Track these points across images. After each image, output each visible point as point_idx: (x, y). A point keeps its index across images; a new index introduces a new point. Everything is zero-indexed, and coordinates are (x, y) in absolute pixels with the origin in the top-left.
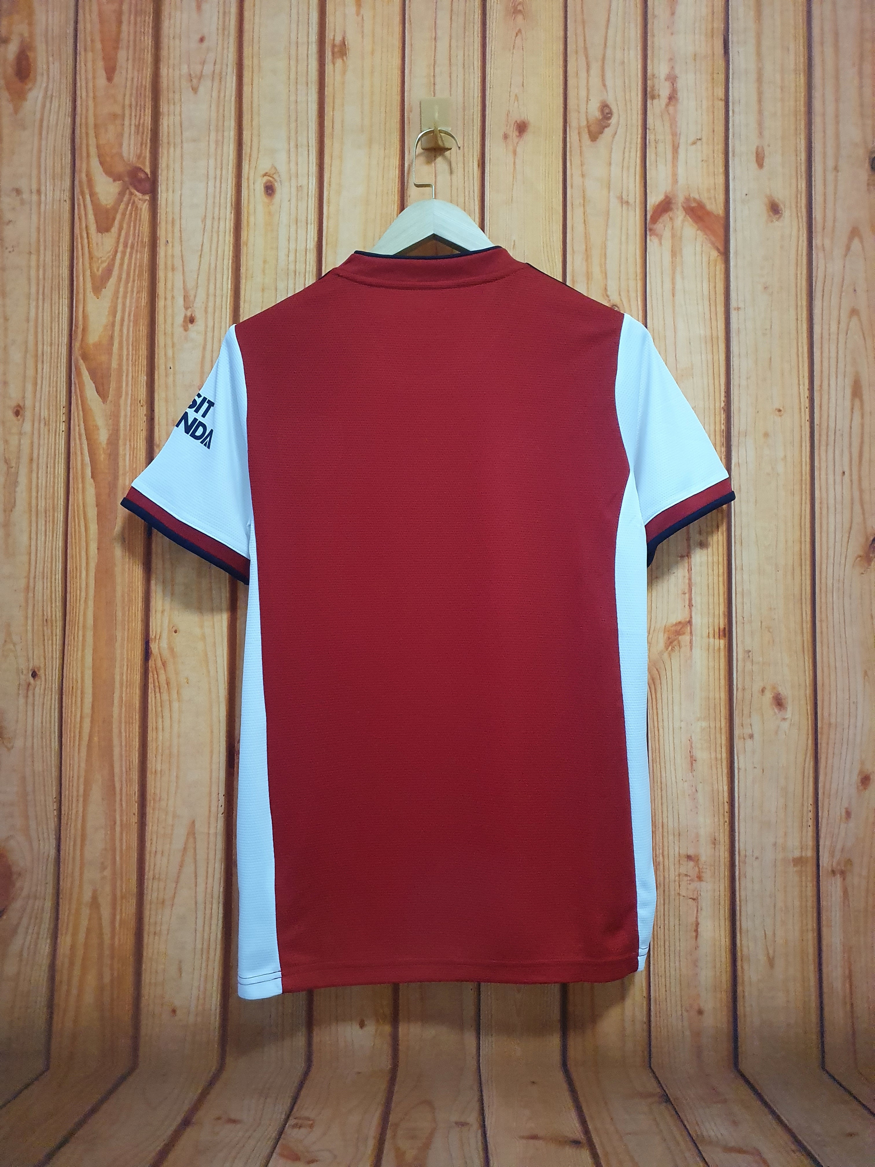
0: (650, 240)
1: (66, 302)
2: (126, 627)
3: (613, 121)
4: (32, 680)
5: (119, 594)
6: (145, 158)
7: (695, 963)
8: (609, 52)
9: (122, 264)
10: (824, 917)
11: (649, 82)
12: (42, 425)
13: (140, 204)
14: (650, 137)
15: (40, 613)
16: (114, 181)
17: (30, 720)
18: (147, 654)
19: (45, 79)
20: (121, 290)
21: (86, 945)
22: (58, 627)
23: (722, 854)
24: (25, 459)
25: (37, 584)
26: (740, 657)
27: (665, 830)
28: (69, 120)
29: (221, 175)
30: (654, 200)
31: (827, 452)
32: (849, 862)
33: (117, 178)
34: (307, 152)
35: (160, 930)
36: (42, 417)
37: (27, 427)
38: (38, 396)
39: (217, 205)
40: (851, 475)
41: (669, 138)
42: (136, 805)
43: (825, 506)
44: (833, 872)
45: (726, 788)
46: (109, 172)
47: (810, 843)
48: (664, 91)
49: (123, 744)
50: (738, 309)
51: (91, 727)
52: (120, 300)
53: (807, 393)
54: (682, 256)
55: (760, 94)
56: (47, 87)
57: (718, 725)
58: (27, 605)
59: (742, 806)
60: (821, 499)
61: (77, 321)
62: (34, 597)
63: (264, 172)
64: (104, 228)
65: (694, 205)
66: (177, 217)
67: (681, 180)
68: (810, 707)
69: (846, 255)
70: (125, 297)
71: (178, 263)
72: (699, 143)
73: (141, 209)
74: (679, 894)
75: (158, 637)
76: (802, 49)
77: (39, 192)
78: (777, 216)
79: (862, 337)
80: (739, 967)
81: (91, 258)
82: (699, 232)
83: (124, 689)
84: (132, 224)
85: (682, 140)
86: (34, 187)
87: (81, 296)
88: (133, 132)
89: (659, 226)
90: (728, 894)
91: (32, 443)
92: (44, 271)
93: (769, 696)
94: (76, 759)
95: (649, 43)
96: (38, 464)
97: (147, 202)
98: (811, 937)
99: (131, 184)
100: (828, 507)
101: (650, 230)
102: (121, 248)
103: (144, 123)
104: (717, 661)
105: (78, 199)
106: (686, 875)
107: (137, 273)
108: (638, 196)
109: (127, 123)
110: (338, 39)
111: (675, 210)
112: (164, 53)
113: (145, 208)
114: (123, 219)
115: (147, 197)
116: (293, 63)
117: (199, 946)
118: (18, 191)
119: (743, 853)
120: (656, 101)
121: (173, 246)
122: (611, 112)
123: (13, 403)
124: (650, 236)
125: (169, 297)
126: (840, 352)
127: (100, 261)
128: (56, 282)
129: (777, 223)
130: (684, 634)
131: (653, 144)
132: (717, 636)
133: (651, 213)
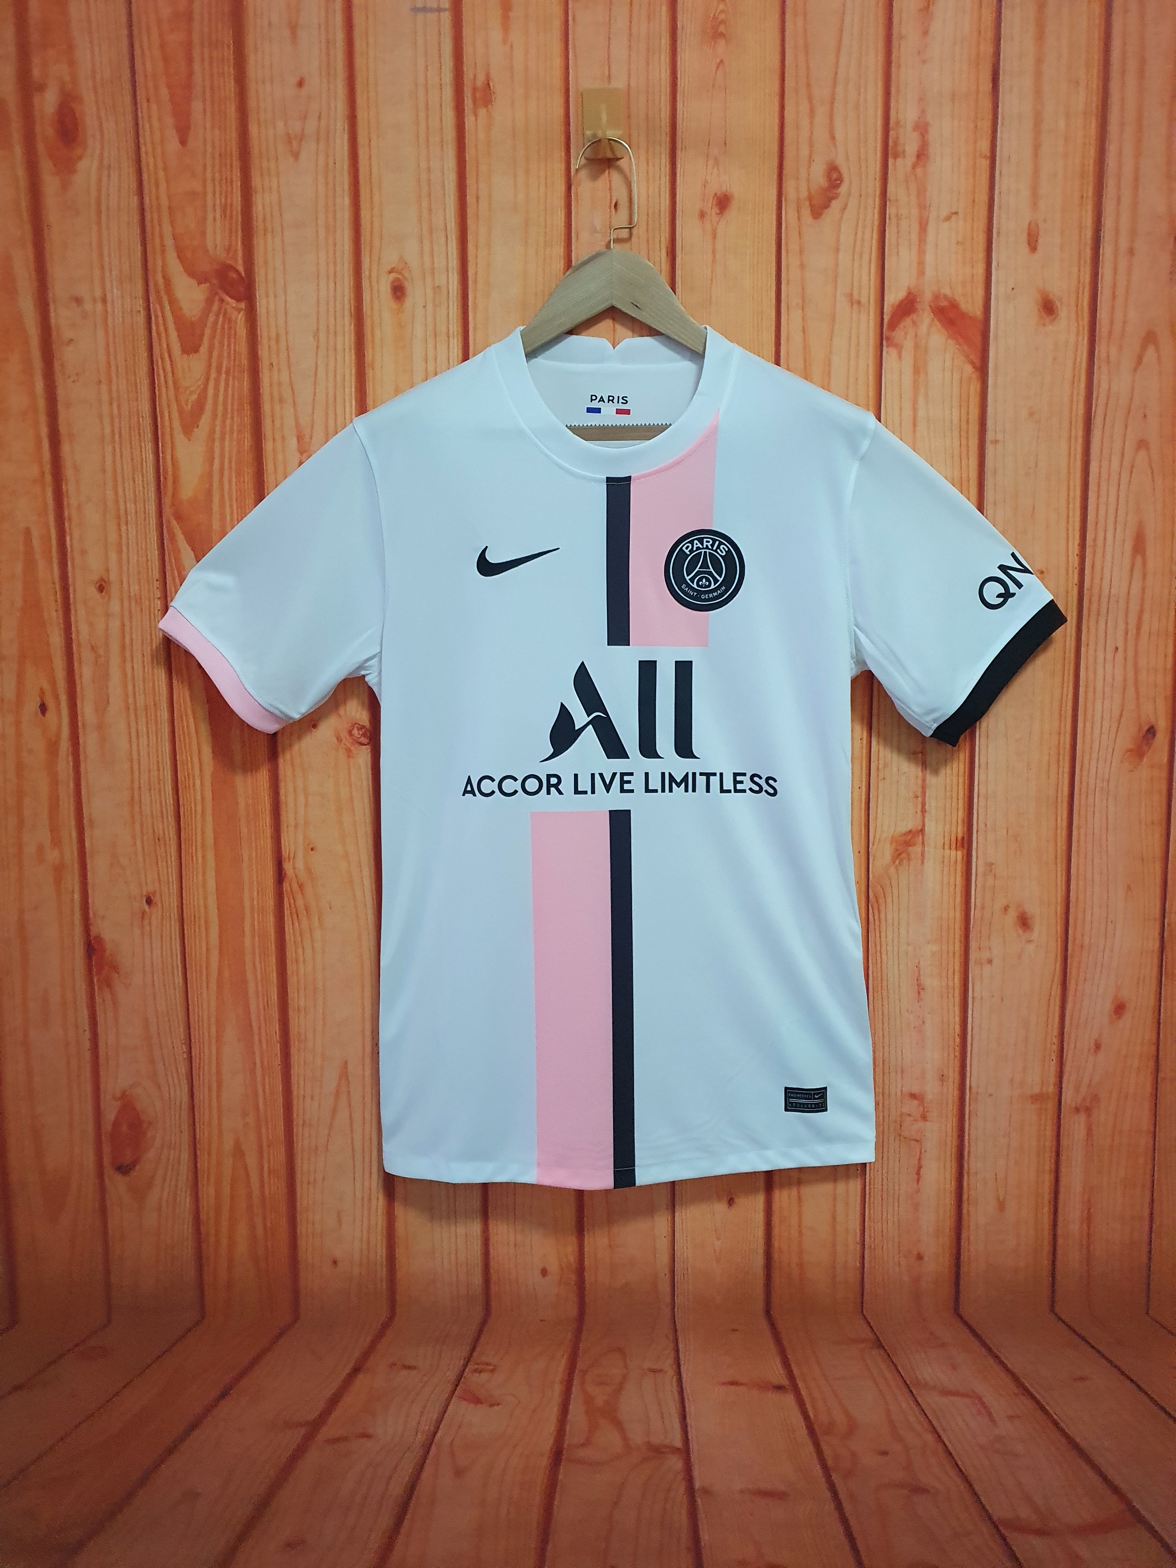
0: (887, 353)
1: (149, 446)
2: (254, 845)
3: (843, 189)
4: (146, 907)
5: (242, 806)
6: (236, 251)
7: (916, 1207)
8: (840, 89)
9: (216, 396)
10: (1063, 1158)
11: (892, 133)
12: (133, 603)
13: (234, 314)
14: (891, 210)
15: (151, 831)
16: (199, 283)
17: (148, 954)
18: (280, 876)
19: (98, 144)
20: (218, 429)
21: (232, 1198)
22: (172, 847)
23: (950, 1090)
24: (115, 646)
25: (143, 797)
26: (980, 870)
27: (887, 1067)
28: (135, 200)
29: (335, 272)
30: (893, 297)
31: (1097, 622)
32: (1095, 1098)
33: (201, 279)
34: (444, 239)
35: (315, 1179)
36: (132, 594)
37: (115, 606)
38: (125, 568)
39: (332, 313)
40: (1125, 651)
41: (915, 212)
42: (279, 1045)
43: (1091, 689)
44: (1077, 1110)
45: (957, 1019)
46: (191, 272)
47: (1052, 1079)
48: (911, 147)
49: (259, 978)
50: (996, 442)
51: (220, 961)
52: (217, 443)
53: (1076, 551)
54: (927, 374)
55: (1037, 147)
56: (101, 156)
57: (951, 950)
58: (133, 823)
59: (976, 1038)
60: (1087, 681)
61: (165, 472)
62: (141, 811)
63: (390, 268)
64: (190, 347)
65: (944, 304)
66: (282, 332)
67: (929, 272)
68: (1060, 928)
69: (1135, 370)
70: (223, 439)
71: (287, 393)
72: (954, 217)
73: (236, 323)
74: (900, 1135)
75: (292, 856)
76: (1095, 83)
77: (104, 300)
78: (1052, 317)
79: (1150, 476)
80: (965, 1211)
81: (176, 387)
82: (950, 341)
83: (256, 916)
84: (226, 343)
85: (933, 215)
86: (98, 293)
87: (168, 438)
88: (218, 215)
89: (898, 334)
90: (955, 1135)
91: (123, 625)
92: (119, 406)
93: (1012, 914)
94: (205, 996)
95: (894, 76)
96: (132, 651)
97: (242, 313)
98: (1048, 1179)
99: (221, 289)
100: (1094, 692)
101: (888, 339)
102: (213, 375)
103: (231, 205)
104: (952, 875)
105: (155, 311)
106: (909, 1115)
107: (236, 408)
108: (872, 291)
109: (210, 203)
110: (480, 81)
111: (921, 312)
112: (252, 103)
113: (240, 318)
114: (213, 337)
115: (243, 305)
116: (422, 115)
117: (359, 1195)
118: (78, 301)
119: (974, 1090)
120: (899, 161)
121: (279, 370)
122: (840, 179)
123: (96, 578)
124: (888, 346)
125: (278, 436)
126: (1121, 496)
127: (188, 392)
128: (134, 420)
129: (1050, 328)
130: (914, 845)
131: (894, 220)
132: (954, 846)
133: (889, 316)
